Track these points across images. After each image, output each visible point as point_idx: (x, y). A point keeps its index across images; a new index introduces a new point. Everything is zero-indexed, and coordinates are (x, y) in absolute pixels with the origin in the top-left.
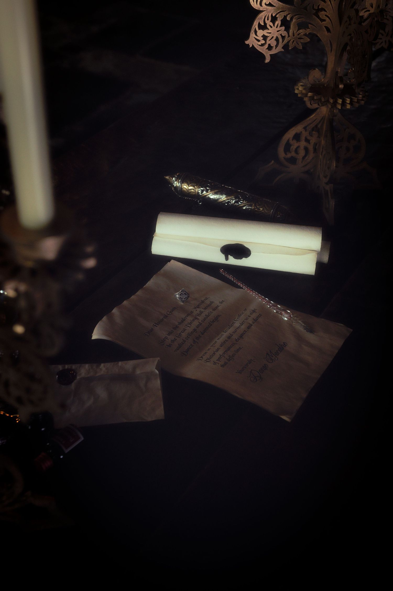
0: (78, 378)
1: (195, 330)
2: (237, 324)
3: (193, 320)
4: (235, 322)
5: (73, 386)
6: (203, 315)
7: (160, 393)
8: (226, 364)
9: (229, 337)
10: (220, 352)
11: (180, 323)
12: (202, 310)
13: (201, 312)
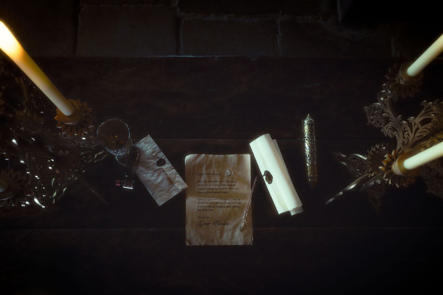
0: (162, 167)
1: (213, 189)
2: (227, 201)
3: (218, 185)
4: (229, 200)
5: (158, 167)
6: (224, 187)
7: (171, 198)
8: (200, 210)
9: (217, 203)
10: (205, 205)
11: (213, 182)
12: (227, 185)
13: (225, 185)
